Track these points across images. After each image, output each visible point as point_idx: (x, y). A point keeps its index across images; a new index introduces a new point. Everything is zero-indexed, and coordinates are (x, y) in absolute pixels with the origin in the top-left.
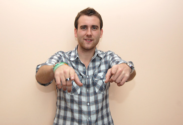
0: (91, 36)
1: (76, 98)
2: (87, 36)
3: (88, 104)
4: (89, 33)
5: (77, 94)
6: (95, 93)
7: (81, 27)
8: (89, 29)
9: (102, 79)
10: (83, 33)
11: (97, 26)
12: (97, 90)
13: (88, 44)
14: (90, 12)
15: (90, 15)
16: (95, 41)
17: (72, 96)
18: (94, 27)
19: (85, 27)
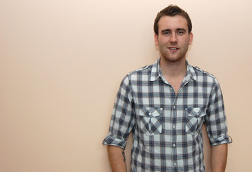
0: (176, 43)
1: (157, 138)
2: (172, 43)
3: (174, 145)
4: (174, 40)
5: (158, 133)
6: (184, 133)
7: (162, 31)
8: (174, 33)
9: (197, 117)
10: (166, 39)
11: (184, 30)
12: (187, 129)
13: (173, 53)
14: (172, 11)
15: (174, 15)
16: (182, 50)
17: (151, 137)
18: (179, 31)
19: (168, 32)
